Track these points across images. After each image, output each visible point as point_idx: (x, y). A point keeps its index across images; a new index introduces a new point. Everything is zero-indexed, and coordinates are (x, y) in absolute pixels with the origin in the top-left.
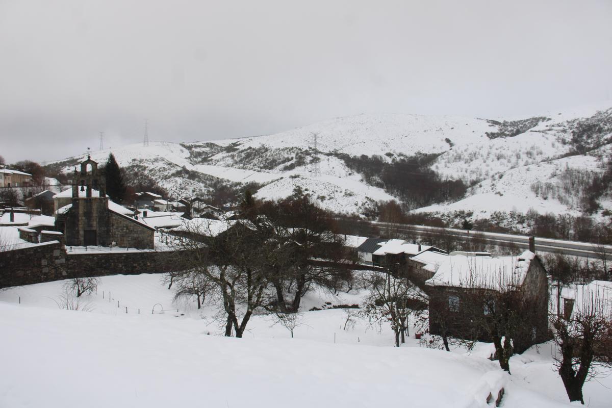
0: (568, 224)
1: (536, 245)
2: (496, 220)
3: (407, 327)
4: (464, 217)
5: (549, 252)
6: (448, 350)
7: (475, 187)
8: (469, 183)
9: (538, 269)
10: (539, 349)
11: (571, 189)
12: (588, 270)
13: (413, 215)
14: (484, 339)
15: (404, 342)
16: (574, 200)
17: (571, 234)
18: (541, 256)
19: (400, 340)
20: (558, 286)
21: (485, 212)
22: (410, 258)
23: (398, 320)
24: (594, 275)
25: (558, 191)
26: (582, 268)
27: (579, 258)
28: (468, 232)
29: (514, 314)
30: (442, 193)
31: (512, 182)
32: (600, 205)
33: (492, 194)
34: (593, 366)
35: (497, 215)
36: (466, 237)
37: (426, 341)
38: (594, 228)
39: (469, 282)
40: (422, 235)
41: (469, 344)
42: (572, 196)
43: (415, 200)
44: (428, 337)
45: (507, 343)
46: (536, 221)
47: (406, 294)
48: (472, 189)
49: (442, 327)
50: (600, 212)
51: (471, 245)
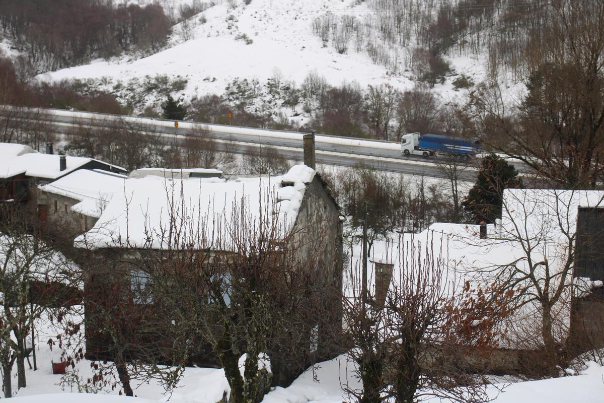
0: (387, 106)
1: (317, 152)
2: (237, 98)
3: (33, 349)
4: (167, 92)
5: (346, 166)
6: (129, 392)
7: (190, 23)
8: (177, 14)
9: (321, 203)
10: (318, 372)
11: (395, 30)
12: (424, 202)
13: (45, 85)
14: (205, 360)
15: (24, 386)
16: (400, 54)
17: (392, 127)
18: (330, 175)
19: (14, 381)
20: (364, 238)
21: (214, 79)
22: (40, 187)
23: (8, 334)
24: (435, 211)
25: (368, 35)
26: (413, 198)
27: (406, 177)
28: (176, 124)
29: (264, 302)
30: (116, 33)
31: (271, 13)
32: (451, 67)
33: (228, 41)
34: (418, 398)
35: (239, 87)
36: (171, 136)
37: (77, 377)
38: (438, 115)
39: (167, 234)
40: (68, 132)
41: (168, 374)
42: (395, 46)
43: (51, 49)
44: (85, 369)
45: (251, 366)
46: (323, 100)
47: (28, 272)
48: (186, 27)
49: (115, 341)
50: (450, 80)
51: (183, 154)
